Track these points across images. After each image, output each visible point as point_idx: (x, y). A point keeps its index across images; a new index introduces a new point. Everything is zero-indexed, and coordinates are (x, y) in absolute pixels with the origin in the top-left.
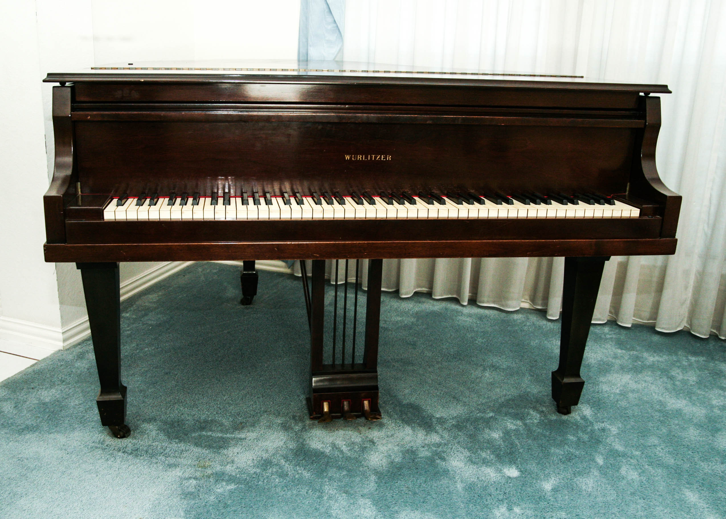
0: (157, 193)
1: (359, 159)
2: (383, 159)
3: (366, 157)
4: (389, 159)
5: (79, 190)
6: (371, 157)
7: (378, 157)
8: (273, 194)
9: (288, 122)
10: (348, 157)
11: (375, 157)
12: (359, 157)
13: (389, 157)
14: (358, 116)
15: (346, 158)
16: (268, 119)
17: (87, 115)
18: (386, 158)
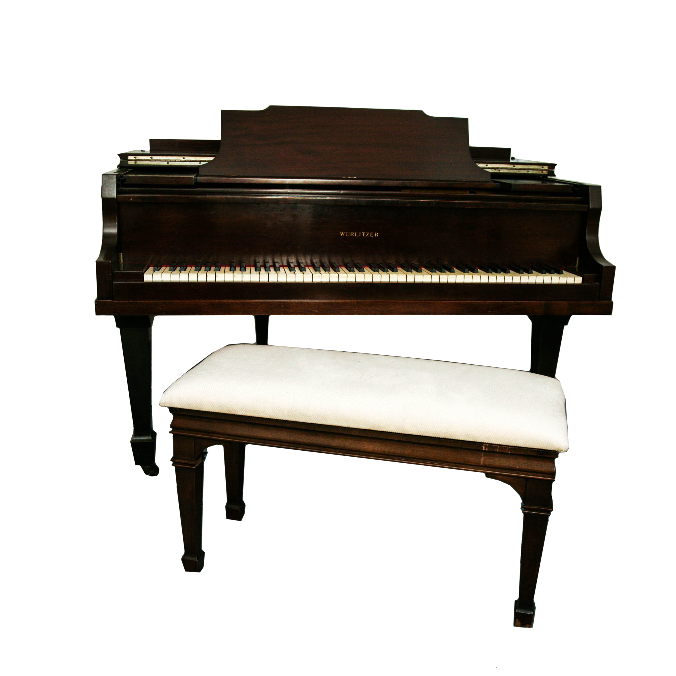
0: (185, 262)
1: (352, 235)
2: (372, 235)
3: (358, 234)
4: (376, 236)
5: (122, 259)
6: (362, 234)
7: (368, 234)
8: (281, 264)
9: (294, 205)
10: (342, 234)
11: (365, 234)
12: (352, 234)
13: (376, 234)
14: (350, 200)
15: (341, 235)
16: (277, 201)
17: (130, 198)
18: (373, 235)
